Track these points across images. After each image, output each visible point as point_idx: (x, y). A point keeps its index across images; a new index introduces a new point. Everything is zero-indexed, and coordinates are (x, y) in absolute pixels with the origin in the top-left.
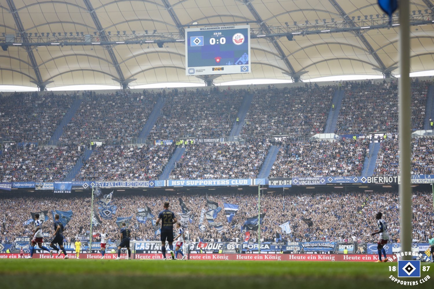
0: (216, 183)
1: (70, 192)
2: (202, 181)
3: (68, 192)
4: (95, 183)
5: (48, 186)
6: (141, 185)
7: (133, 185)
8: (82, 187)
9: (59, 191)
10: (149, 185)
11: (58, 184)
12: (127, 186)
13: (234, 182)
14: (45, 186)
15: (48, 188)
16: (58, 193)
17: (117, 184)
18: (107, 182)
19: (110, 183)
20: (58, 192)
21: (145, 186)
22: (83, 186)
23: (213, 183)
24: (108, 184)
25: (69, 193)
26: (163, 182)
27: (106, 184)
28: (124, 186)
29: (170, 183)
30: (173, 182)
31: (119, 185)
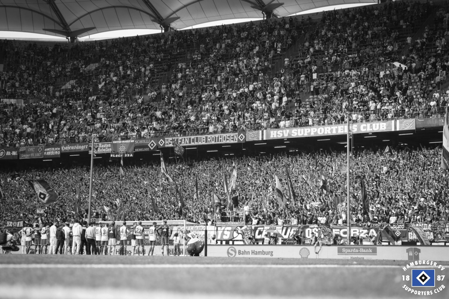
0: (337, 130)
1: (131, 155)
2: (316, 129)
3: (128, 155)
4: (164, 140)
5: (104, 148)
6: (228, 140)
7: (215, 141)
8: (147, 147)
9: (118, 154)
10: (238, 139)
11: (116, 144)
12: (208, 143)
13: (364, 128)
14: (101, 148)
15: (104, 150)
16: (115, 158)
17: (193, 141)
18: (180, 138)
19: (185, 139)
20: (117, 156)
21: (232, 142)
22: (149, 145)
23: (332, 130)
24: (181, 140)
25: (130, 157)
26: (258, 134)
27: (179, 141)
28: (204, 143)
29: (268, 134)
30: (272, 132)
31: (197, 141)
